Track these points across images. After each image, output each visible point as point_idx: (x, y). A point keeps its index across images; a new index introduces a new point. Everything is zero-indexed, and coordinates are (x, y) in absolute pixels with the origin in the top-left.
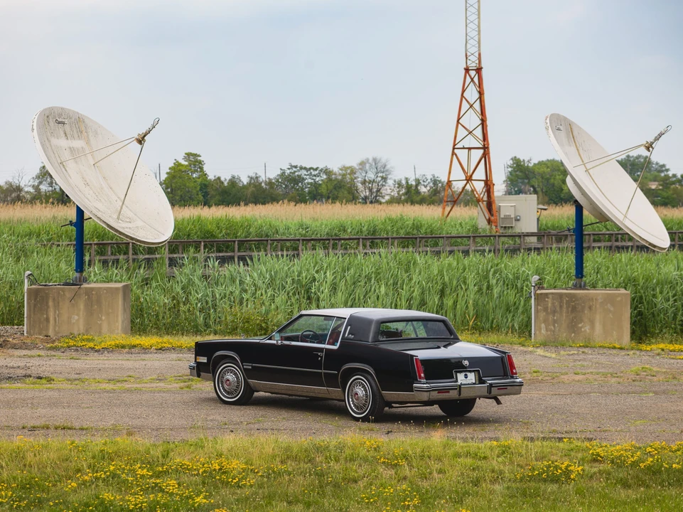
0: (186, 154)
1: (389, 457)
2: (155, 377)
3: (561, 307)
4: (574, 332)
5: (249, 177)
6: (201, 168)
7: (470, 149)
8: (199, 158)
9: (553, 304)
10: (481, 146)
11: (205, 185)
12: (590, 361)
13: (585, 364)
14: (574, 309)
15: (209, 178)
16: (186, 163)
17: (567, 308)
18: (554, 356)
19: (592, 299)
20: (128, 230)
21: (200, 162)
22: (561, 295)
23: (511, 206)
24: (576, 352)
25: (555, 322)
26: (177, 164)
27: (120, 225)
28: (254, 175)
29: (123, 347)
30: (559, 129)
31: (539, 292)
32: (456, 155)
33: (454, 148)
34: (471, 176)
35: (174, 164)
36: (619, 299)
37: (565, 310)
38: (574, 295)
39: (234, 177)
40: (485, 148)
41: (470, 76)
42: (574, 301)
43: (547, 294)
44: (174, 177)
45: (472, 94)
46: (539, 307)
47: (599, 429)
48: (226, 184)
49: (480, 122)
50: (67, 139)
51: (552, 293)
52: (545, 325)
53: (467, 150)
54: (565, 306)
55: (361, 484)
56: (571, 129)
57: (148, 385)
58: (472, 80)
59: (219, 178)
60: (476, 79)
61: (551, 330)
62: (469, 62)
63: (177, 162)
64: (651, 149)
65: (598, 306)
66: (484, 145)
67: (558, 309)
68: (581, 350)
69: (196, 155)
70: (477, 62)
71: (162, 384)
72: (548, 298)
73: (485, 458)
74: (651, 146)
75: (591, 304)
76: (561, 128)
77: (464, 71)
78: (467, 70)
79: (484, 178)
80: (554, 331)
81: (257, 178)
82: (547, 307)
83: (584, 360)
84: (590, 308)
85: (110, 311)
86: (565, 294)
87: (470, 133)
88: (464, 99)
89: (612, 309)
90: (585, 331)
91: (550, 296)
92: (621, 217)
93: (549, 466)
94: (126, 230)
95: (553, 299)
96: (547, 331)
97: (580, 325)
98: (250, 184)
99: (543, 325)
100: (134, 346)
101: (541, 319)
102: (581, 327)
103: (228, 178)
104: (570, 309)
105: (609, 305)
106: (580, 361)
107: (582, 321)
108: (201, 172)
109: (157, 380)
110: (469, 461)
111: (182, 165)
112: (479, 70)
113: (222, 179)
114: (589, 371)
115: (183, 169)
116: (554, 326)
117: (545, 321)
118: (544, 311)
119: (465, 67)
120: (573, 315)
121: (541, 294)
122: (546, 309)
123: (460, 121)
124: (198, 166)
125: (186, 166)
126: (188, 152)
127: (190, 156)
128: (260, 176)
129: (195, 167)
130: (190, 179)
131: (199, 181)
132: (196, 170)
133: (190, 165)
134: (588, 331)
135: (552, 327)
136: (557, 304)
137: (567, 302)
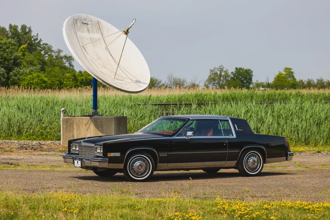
0: (285, 68)
5: (317, 80)
6: (293, 76)
8: (292, 71)
11: (295, 85)
15: (296, 81)
16: (285, 73)
21: (292, 73)
26: (280, 74)
28: (320, 79)
35: (279, 73)
39: (309, 80)
44: (278, 80)
48: (305, 83)
59: (302, 81)
63: (281, 72)
69: (290, 69)
81: (321, 80)
98: (318, 83)
103: (307, 80)
108: (292, 77)
111: (282, 74)
113: (304, 81)
115: (283, 76)
124: (291, 75)
125: (285, 75)
126: (286, 67)
127: (287, 69)
128: (323, 80)
129: (289, 75)
130: (286, 81)
131: (291, 82)
132: (290, 77)
133: (287, 74)
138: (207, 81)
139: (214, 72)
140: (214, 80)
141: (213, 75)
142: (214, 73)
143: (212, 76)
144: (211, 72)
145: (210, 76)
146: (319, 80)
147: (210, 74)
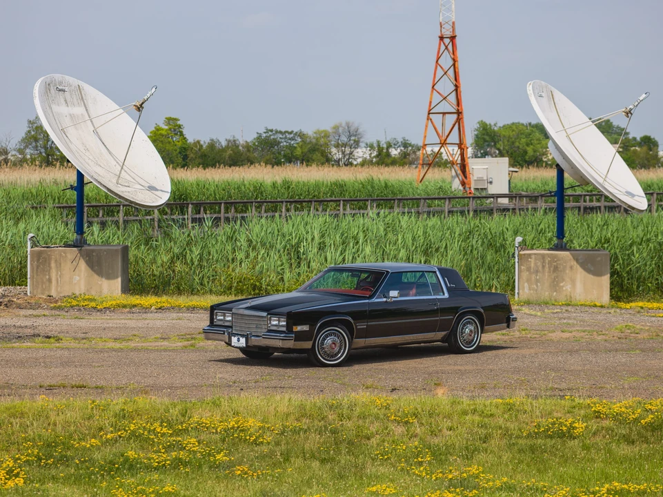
0: (166, 118)
1: (400, 414)
2: (159, 336)
3: (543, 267)
4: (556, 291)
5: (226, 140)
6: (181, 134)
7: (444, 114)
8: (179, 123)
9: (536, 264)
10: (455, 111)
11: (185, 148)
12: (574, 319)
13: (570, 322)
14: (556, 269)
15: (188, 142)
16: (167, 127)
17: (549, 268)
18: (539, 314)
20: (127, 194)
21: (180, 127)
22: (543, 256)
23: (484, 169)
24: (559, 310)
25: (537, 281)
26: (158, 129)
27: (119, 189)
28: (232, 139)
29: (125, 306)
30: (541, 96)
31: (522, 252)
32: (431, 119)
33: (429, 114)
34: (445, 140)
35: (155, 128)
36: (599, 259)
37: (547, 269)
38: (556, 256)
39: (212, 140)
40: (459, 113)
41: (444, 44)
42: (556, 261)
43: (530, 255)
44: (155, 141)
45: (446, 61)
46: (522, 267)
47: (594, 386)
48: (205, 147)
49: (454, 88)
50: (68, 106)
51: (535, 254)
52: (528, 284)
53: (442, 115)
54: (547, 265)
55: (374, 441)
56: (552, 95)
57: (154, 344)
58: (447, 48)
59: (198, 142)
60: (450, 47)
61: (533, 289)
62: (443, 30)
63: (158, 126)
64: (630, 115)
65: (579, 266)
66: (458, 110)
67: (540, 268)
68: (564, 308)
69: (176, 120)
70: (451, 30)
71: (165, 343)
72: (531, 258)
73: (492, 415)
74: (630, 112)
75: (572, 263)
76: (543, 95)
77: (439, 39)
78: (442, 38)
79: (458, 142)
80: (536, 290)
81: (234, 141)
82: (530, 267)
83: (569, 318)
84: (571, 268)
85: (110, 272)
86: (547, 254)
87: (445, 98)
88: (438, 66)
89: (592, 269)
90: (567, 289)
91: (533, 256)
92: (601, 180)
93: (554, 424)
94: (125, 193)
95: (536, 259)
96: (530, 290)
97: (562, 284)
98: (227, 147)
99: (526, 284)
100: (135, 306)
101: (524, 278)
102: (563, 287)
103: (208, 141)
104: (552, 269)
105: (589, 265)
106: (564, 319)
107: (563, 280)
109: (161, 339)
110: (477, 418)
111: (163, 129)
112: (453, 38)
113: (202, 143)
114: (574, 329)
115: (164, 132)
116: (537, 286)
117: (529, 281)
118: (527, 271)
119: (440, 35)
120: (555, 274)
121: (524, 254)
122: (529, 269)
123: (435, 87)
124: (178, 130)
125: (166, 130)
126: (168, 116)
127: (170, 121)
128: (238, 140)
129: (175, 130)
130: (169, 143)
131: (179, 144)
132: (176, 134)
133: (170, 129)
134: (569, 290)
135: (535, 286)
136: (539, 264)
137: (549, 262)
138: (23, 140)
139: (35, 125)
140: (36, 140)
141: (33, 131)
142: (37, 127)
143: (33, 133)
144: (31, 126)
145: (29, 132)
146: (229, 141)
147: (28, 129)
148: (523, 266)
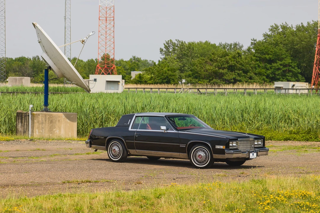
3: (46, 120)
4: (51, 133)
9: (42, 119)
14: (52, 122)
17: (48, 121)
19: (60, 116)
25: (42, 128)
36: (72, 116)
37: (47, 122)
38: (52, 115)
42: (51, 118)
43: (39, 114)
51: (42, 114)
65: (62, 120)
67: (44, 121)
72: (39, 116)
75: (59, 119)
80: (42, 133)
82: (39, 121)
84: (59, 121)
86: (48, 114)
90: (57, 132)
91: (41, 115)
95: (42, 117)
96: (39, 133)
97: (54, 130)
99: (37, 130)
101: (36, 127)
102: (55, 131)
104: (50, 122)
107: (55, 128)
116: (42, 131)
117: (38, 128)
118: (38, 123)
120: (51, 125)
121: (36, 114)
122: (38, 122)
134: (58, 132)
135: (41, 131)
136: (44, 119)
137: (49, 118)
148: (36, 120)
